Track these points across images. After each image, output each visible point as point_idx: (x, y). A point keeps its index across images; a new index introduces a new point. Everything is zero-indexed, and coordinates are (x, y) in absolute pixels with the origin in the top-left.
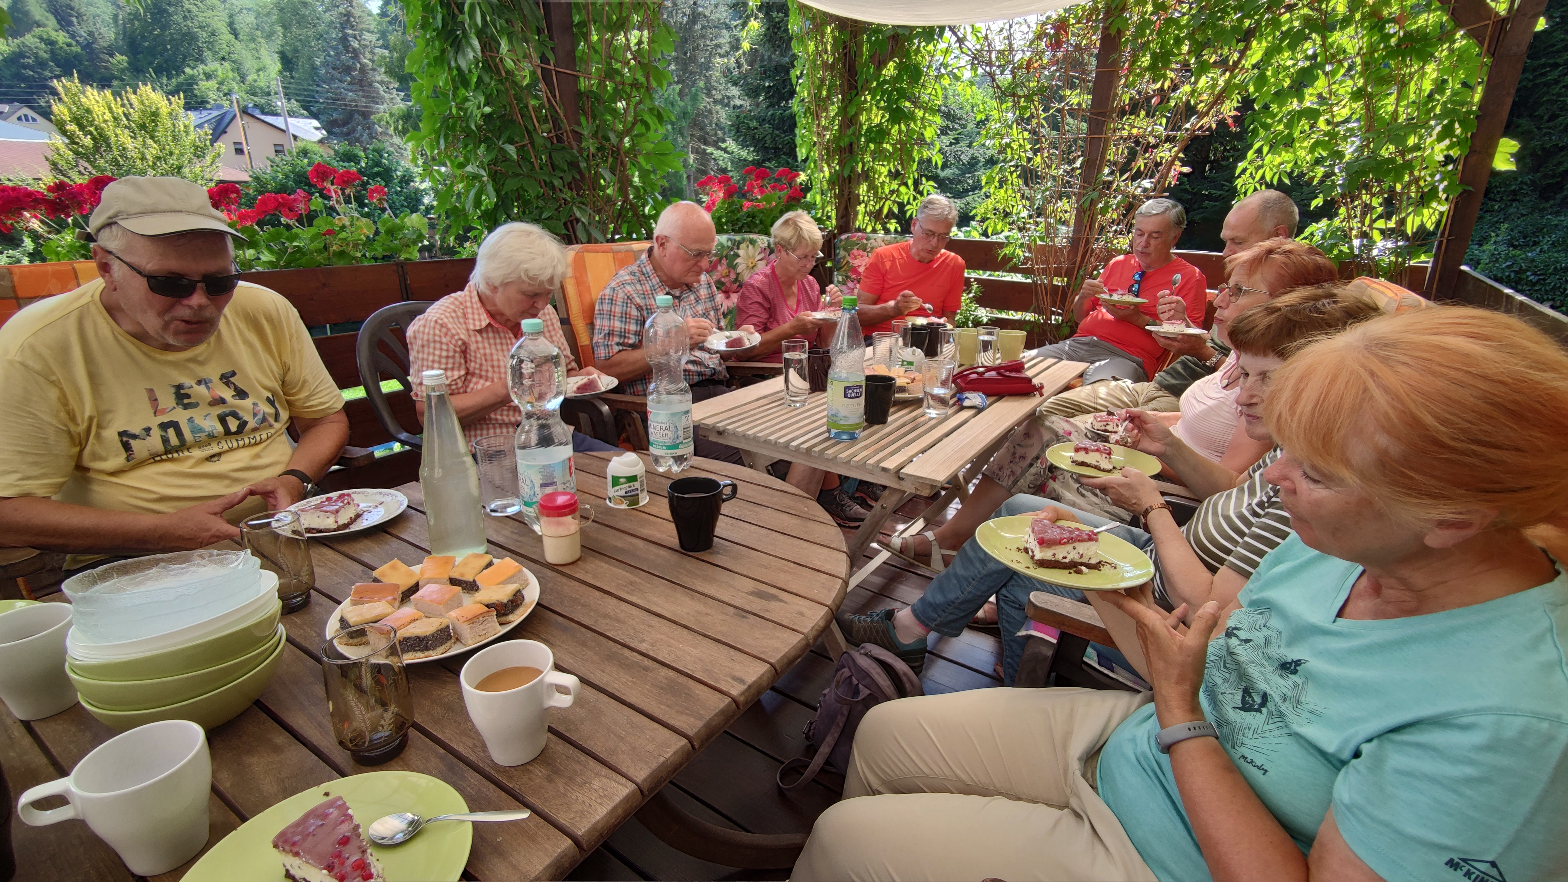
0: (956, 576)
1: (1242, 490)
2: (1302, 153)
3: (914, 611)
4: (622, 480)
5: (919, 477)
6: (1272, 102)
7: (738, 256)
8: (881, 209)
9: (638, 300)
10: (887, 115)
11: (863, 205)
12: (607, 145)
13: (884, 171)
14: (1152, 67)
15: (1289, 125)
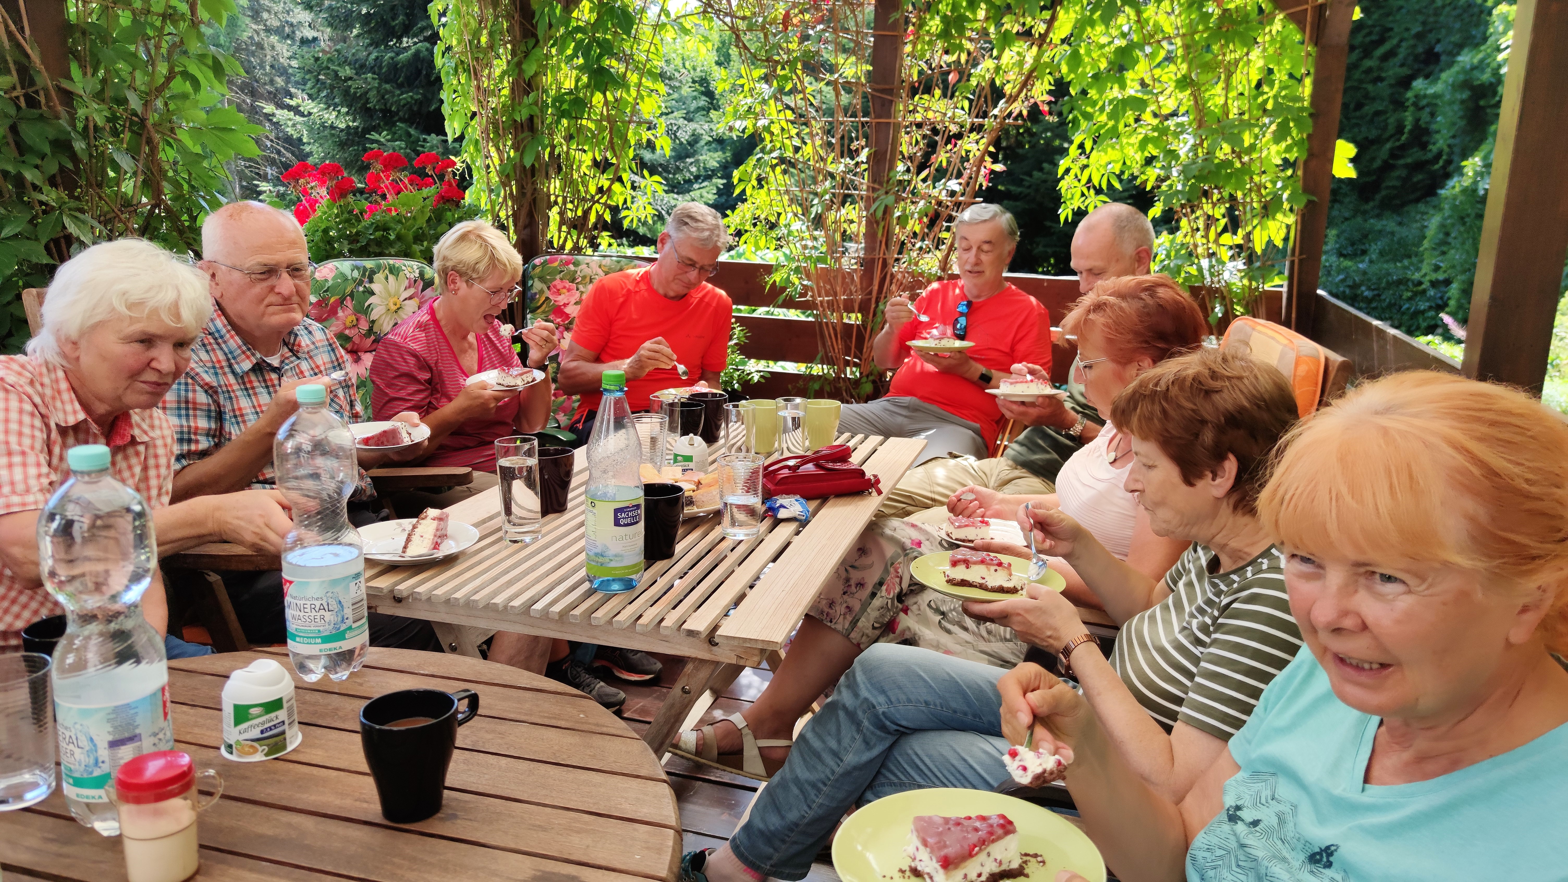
0: (797, 781)
1: (1166, 608)
2: (1130, 151)
3: (736, 847)
4: (254, 711)
5: (745, 640)
6: (1090, 86)
7: (372, 293)
8: (586, 213)
9: (207, 378)
10: (585, 79)
11: (556, 209)
12: (120, 111)
13: (587, 159)
14: (945, 34)
15: (1113, 115)
